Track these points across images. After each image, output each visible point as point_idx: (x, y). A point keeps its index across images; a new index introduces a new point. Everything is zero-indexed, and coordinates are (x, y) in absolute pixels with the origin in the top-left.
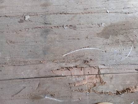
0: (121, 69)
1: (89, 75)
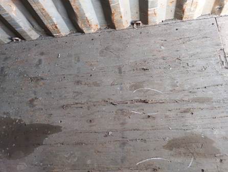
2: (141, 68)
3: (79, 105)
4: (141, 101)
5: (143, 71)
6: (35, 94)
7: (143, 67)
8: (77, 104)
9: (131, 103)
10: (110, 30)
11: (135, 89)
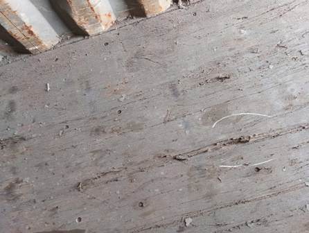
2: (213, 77)
3: (111, 177)
4: (232, 141)
5: (219, 82)
6: (14, 173)
7: (217, 75)
8: (104, 174)
9: (213, 150)
10: (135, 20)
11: (214, 121)
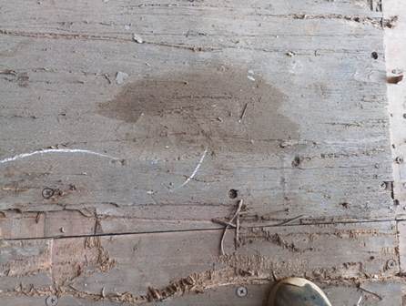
0: (169, 218)
1: (62, 237)
